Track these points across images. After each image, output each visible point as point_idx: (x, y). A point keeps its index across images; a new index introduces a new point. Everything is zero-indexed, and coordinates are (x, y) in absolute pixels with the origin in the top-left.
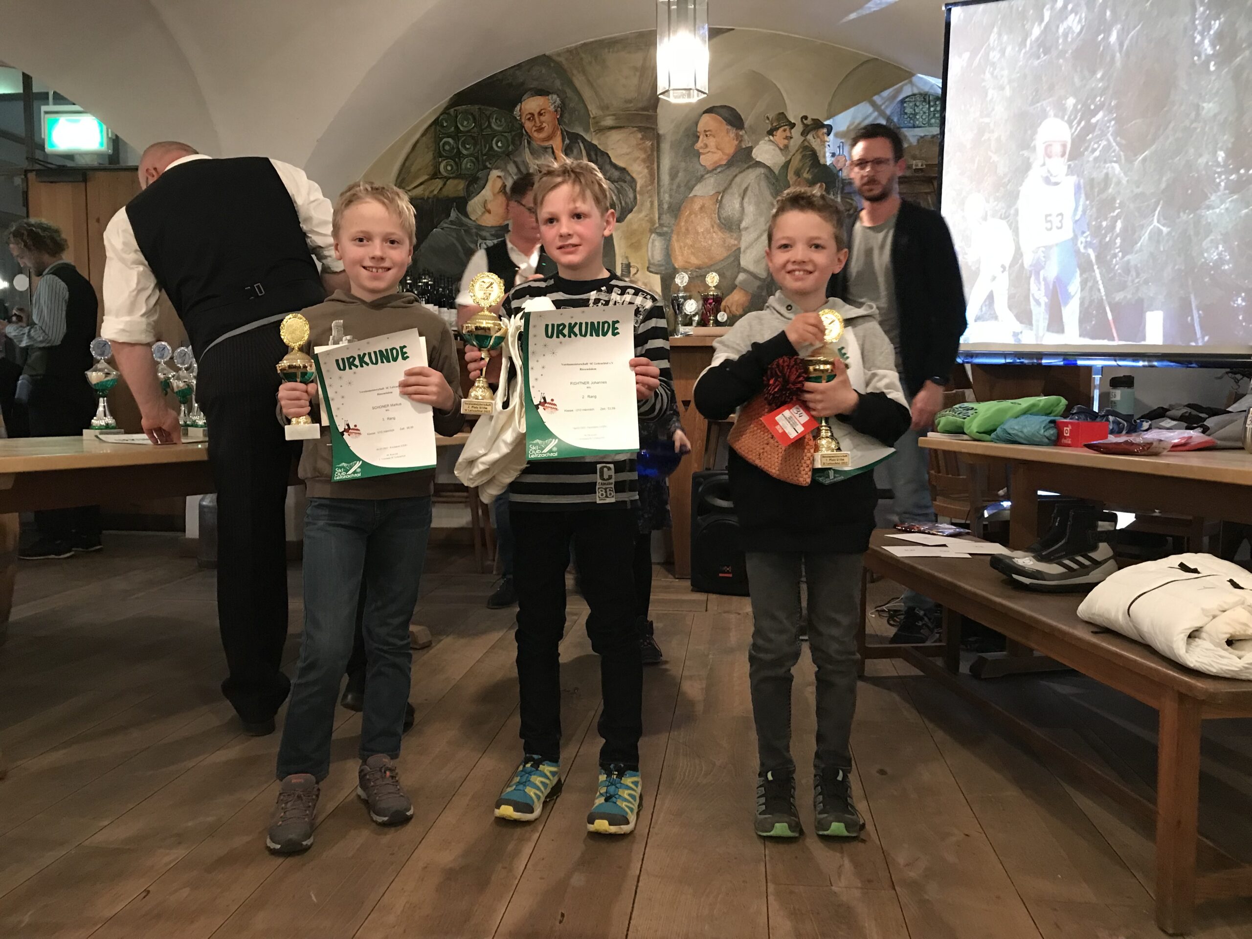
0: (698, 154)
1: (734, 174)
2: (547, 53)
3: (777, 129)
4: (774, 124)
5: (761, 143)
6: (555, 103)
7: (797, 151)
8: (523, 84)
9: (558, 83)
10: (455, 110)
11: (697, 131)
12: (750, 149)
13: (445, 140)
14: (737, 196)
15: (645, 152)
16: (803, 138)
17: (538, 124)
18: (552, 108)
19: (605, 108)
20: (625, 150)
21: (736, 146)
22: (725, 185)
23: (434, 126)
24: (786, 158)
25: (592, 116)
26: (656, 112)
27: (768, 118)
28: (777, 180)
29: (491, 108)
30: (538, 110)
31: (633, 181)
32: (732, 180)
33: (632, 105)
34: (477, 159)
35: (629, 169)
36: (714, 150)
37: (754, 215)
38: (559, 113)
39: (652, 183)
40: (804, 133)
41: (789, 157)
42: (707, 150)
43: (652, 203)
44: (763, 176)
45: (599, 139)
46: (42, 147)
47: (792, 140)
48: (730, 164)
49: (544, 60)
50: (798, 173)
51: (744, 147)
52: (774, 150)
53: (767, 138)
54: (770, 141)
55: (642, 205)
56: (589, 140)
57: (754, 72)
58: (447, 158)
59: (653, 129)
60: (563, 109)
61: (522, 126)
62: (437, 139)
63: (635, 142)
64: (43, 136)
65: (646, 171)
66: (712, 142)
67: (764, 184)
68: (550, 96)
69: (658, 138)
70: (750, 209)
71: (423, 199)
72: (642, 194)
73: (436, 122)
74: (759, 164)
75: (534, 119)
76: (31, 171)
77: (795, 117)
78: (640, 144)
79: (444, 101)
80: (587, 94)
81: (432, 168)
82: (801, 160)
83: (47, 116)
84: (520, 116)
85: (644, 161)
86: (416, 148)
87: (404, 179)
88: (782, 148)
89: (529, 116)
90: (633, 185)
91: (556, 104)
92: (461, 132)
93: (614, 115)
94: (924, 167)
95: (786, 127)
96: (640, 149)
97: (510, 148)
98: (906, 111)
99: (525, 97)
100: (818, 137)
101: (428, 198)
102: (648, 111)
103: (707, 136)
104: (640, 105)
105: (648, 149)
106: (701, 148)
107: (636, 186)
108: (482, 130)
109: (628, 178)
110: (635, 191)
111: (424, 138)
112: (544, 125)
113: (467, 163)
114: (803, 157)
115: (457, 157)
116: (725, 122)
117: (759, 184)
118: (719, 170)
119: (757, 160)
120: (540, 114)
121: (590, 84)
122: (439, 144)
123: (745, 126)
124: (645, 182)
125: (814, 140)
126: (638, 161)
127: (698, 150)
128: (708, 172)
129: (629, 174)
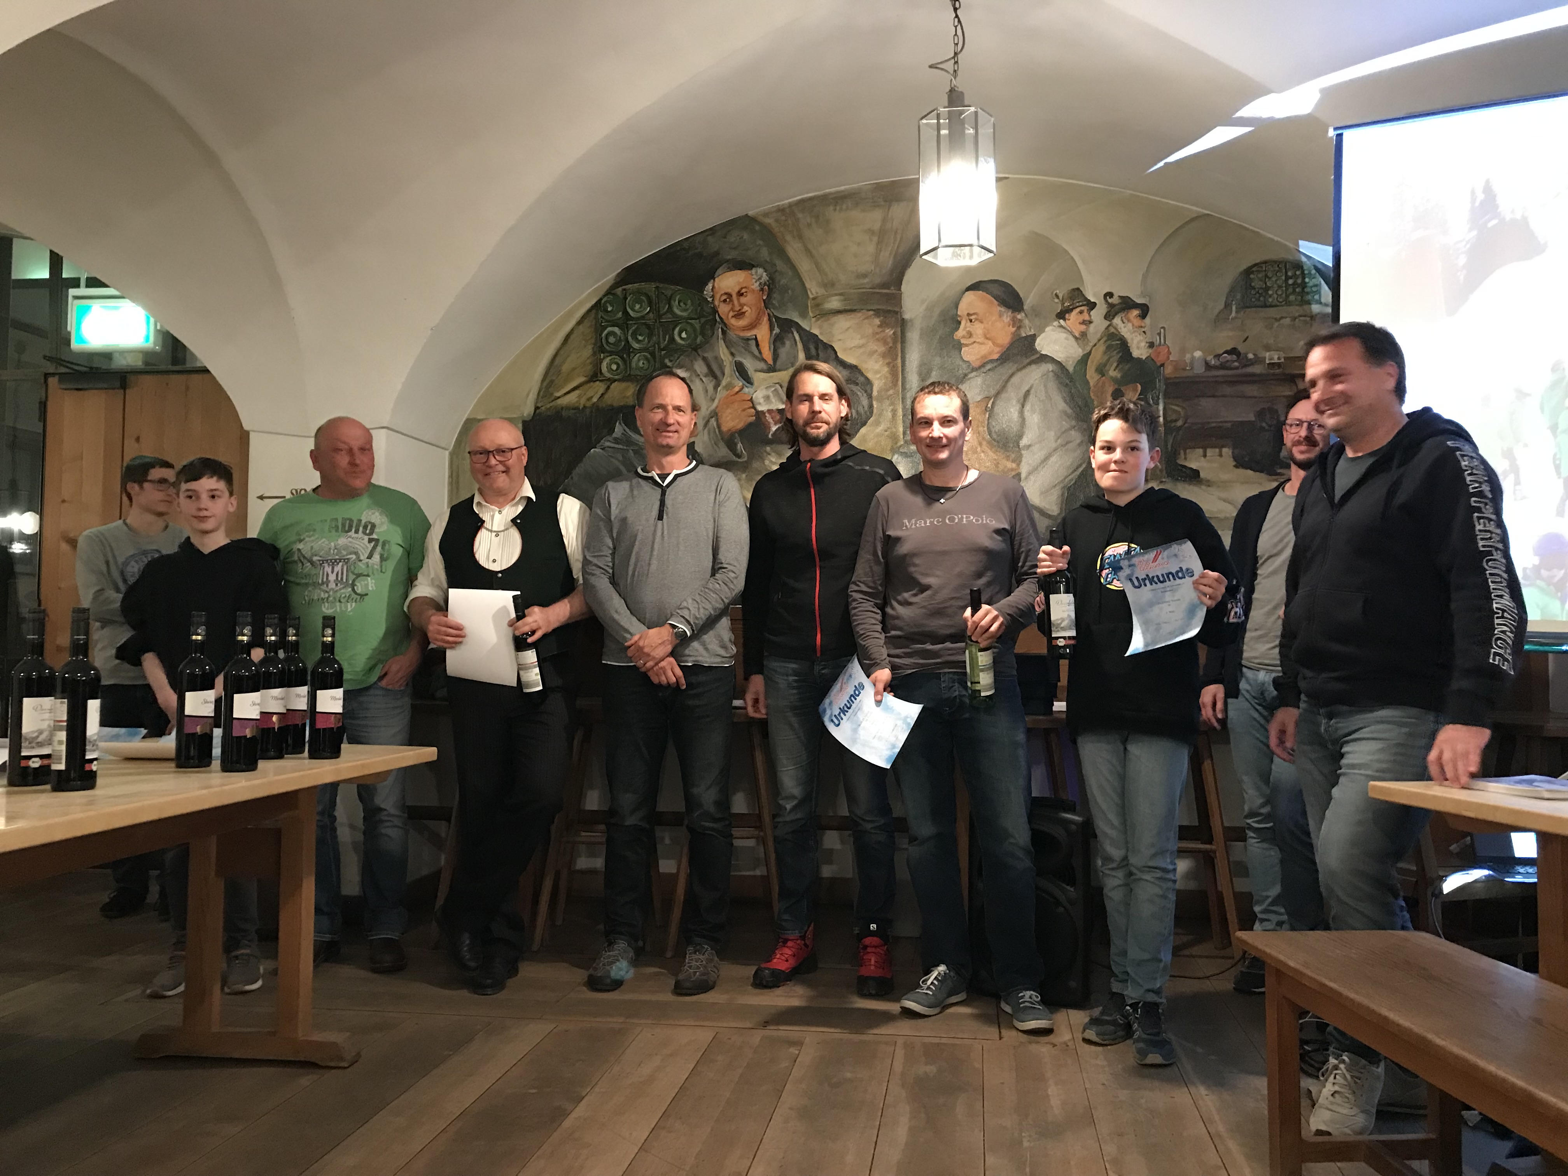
0: (959, 346)
1: (1010, 372)
2: (751, 213)
3: (1069, 310)
4: (1066, 304)
5: (1047, 329)
6: (760, 279)
7: (1099, 340)
8: (717, 253)
9: (765, 253)
10: (624, 290)
11: (957, 315)
12: (1033, 338)
13: (610, 329)
14: (1014, 402)
15: (885, 343)
16: (1108, 323)
17: (737, 308)
18: (756, 286)
19: (829, 285)
20: (857, 341)
21: (1013, 334)
22: (998, 387)
23: (594, 311)
24: (1083, 350)
25: (811, 296)
26: (900, 290)
27: (1057, 296)
28: (1071, 379)
29: (672, 287)
30: (737, 290)
31: (868, 382)
32: (1007, 381)
33: (866, 281)
34: (653, 354)
35: (863, 367)
36: (981, 339)
37: (1039, 428)
38: (766, 293)
39: (895, 384)
40: (1109, 316)
41: (1088, 349)
42: (972, 340)
43: (894, 412)
44: (1051, 374)
45: (820, 327)
46: (68, 342)
47: (1092, 326)
48: (1005, 358)
49: (746, 222)
50: (1101, 370)
51: (1024, 335)
52: (1067, 339)
53: (1056, 323)
54: (1061, 326)
55: (880, 415)
56: (808, 329)
57: (1036, 234)
58: (611, 353)
59: (896, 313)
60: (770, 287)
61: (715, 311)
62: (599, 329)
63: (870, 331)
64: (69, 329)
65: (886, 369)
66: (978, 329)
67: (1052, 385)
68: (754, 271)
69: (903, 325)
70: (1033, 419)
71: (576, 408)
72: (877, 400)
73: (598, 306)
74: (1045, 358)
75: (731, 301)
76: (54, 374)
77: (1095, 295)
78: (877, 333)
79: (610, 277)
80: (804, 266)
81: (590, 367)
82: (1105, 353)
83: (77, 302)
84: (713, 296)
85: (884, 356)
86: (570, 341)
87: (552, 381)
88: (1077, 335)
89: (724, 297)
90: (868, 388)
91: (762, 281)
92: (632, 319)
93: (841, 294)
94: (1282, 360)
95: (1082, 308)
96: (878, 340)
97: (698, 341)
98: (1253, 284)
99: (719, 271)
100: (1129, 321)
101: (585, 407)
102: (889, 288)
103: (971, 321)
104: (878, 280)
105: (889, 340)
106: (964, 337)
107: (872, 390)
108: (660, 317)
109: (861, 379)
110: (870, 397)
111: (581, 327)
112: (746, 308)
113: (639, 360)
114: (1109, 348)
115: (625, 352)
116: (996, 302)
117: (1045, 386)
118: (989, 367)
119: (1043, 353)
120: (740, 294)
121: (808, 252)
122: (600, 335)
123: (1025, 307)
124: (885, 384)
125: (1123, 325)
126: (875, 356)
127: (959, 341)
128: (974, 370)
129: (862, 374)
